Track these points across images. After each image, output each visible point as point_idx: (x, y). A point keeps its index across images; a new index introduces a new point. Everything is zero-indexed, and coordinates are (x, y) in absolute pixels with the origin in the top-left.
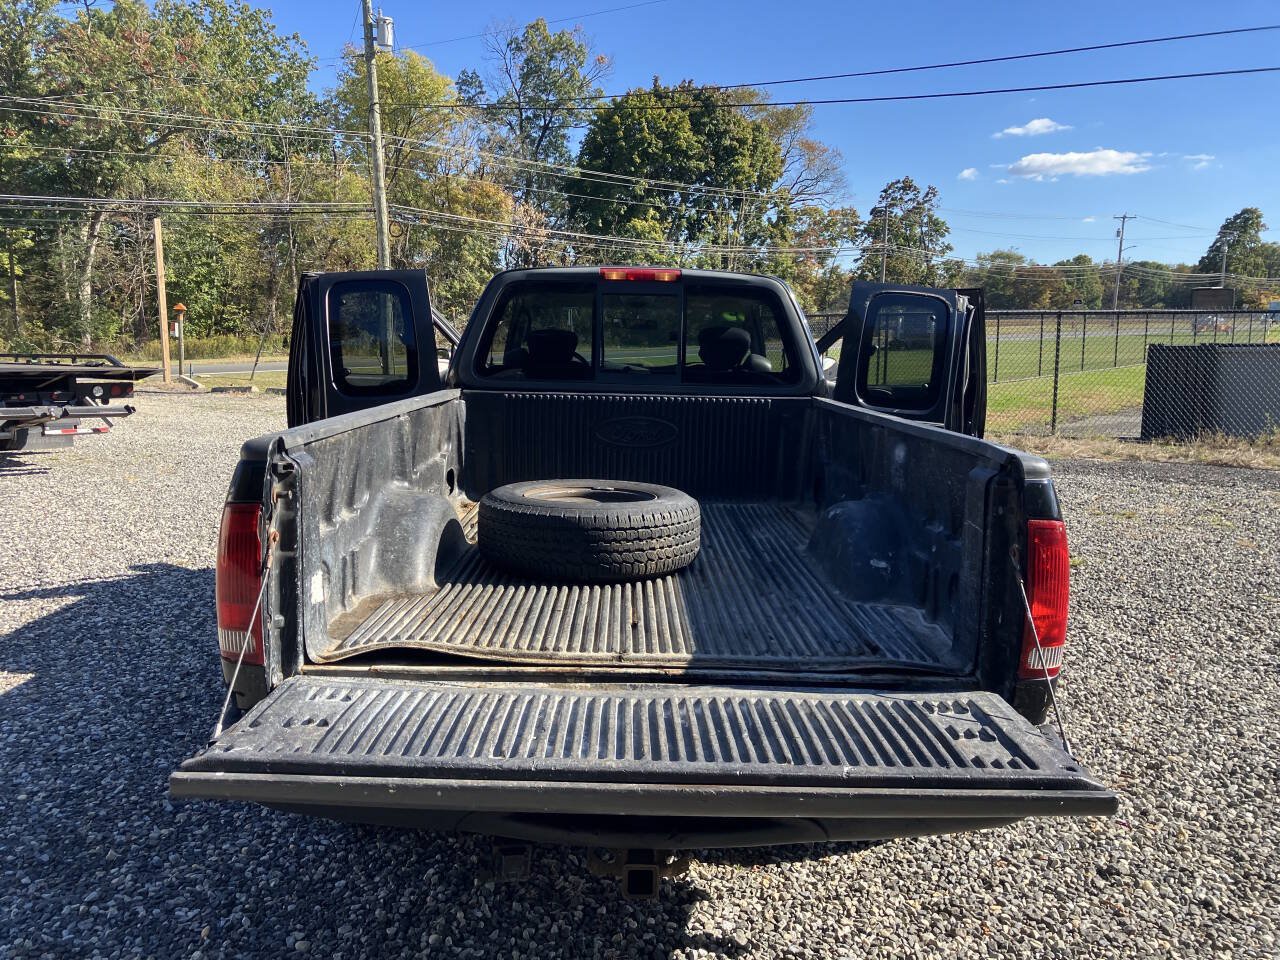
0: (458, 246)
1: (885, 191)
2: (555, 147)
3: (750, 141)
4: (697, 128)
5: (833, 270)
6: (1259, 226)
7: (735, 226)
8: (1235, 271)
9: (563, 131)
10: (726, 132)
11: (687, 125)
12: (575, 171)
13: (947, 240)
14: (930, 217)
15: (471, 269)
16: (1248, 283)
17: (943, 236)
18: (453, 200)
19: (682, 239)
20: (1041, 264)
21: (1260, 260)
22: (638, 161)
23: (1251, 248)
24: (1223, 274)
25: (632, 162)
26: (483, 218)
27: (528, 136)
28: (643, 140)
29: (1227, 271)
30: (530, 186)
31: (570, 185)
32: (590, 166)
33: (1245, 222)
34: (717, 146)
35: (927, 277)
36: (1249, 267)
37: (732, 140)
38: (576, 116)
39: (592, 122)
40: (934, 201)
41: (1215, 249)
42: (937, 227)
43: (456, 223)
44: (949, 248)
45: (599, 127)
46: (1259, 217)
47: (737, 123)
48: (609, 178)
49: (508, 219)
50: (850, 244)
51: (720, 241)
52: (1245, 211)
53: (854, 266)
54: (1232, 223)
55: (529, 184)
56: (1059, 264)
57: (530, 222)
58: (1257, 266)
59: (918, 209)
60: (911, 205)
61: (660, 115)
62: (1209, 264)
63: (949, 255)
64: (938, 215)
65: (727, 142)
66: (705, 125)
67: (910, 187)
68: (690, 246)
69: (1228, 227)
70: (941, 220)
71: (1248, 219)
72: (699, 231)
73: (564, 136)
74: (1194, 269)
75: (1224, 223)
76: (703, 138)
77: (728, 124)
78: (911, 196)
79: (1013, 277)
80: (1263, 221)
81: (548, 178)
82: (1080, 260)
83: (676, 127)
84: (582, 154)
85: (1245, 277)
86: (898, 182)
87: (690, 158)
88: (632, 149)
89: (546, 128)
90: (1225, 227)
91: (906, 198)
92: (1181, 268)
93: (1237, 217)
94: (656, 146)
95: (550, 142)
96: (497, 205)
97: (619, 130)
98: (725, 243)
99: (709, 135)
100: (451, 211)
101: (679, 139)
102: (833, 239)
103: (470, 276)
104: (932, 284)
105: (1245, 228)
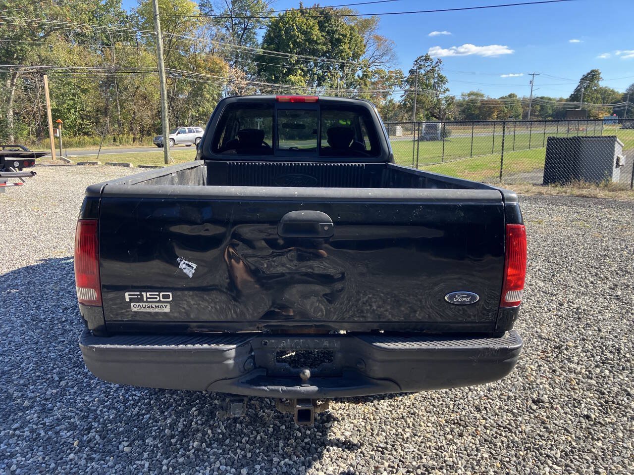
0: (200, 89)
1: (416, 61)
2: (250, 39)
3: (348, 36)
4: (322, 28)
5: (390, 101)
6: (599, 79)
7: (342, 79)
8: (587, 101)
9: (253, 31)
10: (336, 31)
11: (317, 28)
12: (260, 51)
13: (446, 86)
14: (439, 74)
15: (208, 101)
16: (594, 107)
17: (444, 84)
18: (199, 66)
19: (315, 85)
20: (493, 98)
21: (599, 96)
22: (292, 46)
23: (595, 90)
24: (581, 103)
25: (289, 46)
26: (213, 75)
27: (236, 33)
28: (295, 35)
29: (583, 101)
30: (237, 58)
31: (258, 58)
32: (267, 48)
33: (592, 77)
34: (332, 38)
35: (437, 105)
36: (594, 99)
37: (339, 34)
38: (261, 23)
39: (269, 26)
40: (440, 65)
41: (578, 90)
42: (441, 79)
43: (200, 78)
44: (447, 90)
45: (272, 28)
46: (599, 74)
47: (342, 26)
48: (278, 54)
49: (226, 76)
50: (399, 88)
51: (334, 87)
52: (592, 71)
53: (400, 99)
54: (586, 77)
55: (237, 57)
56: (501, 98)
57: (238, 77)
58: (597, 99)
59: (432, 71)
60: (429, 68)
61: (303, 22)
62: (574, 97)
63: (447, 94)
64: (442, 73)
65: (337, 36)
66: (326, 27)
67: (428, 59)
68: (319, 89)
69: (584, 79)
70: (444, 76)
71: (594, 75)
72: (324, 81)
73: (254, 33)
74: (567, 100)
75: (582, 77)
76: (325, 34)
77: (337, 27)
78: (429, 63)
79: (479, 104)
80: (601, 76)
81: (246, 55)
82: (510, 96)
83: (311, 28)
84: (264, 43)
85: (592, 104)
86: (423, 56)
87: (318, 44)
88: (289, 40)
89: (245, 29)
90: (582, 79)
91: (427, 64)
92: (561, 100)
93: (588, 74)
94: (301, 38)
95: (247, 36)
96: (221, 68)
97: (282, 30)
98: (337, 88)
99: (328, 32)
100: (197, 71)
101: (313, 35)
102: (390, 86)
103: (207, 105)
104: (439, 108)
105: (592, 80)
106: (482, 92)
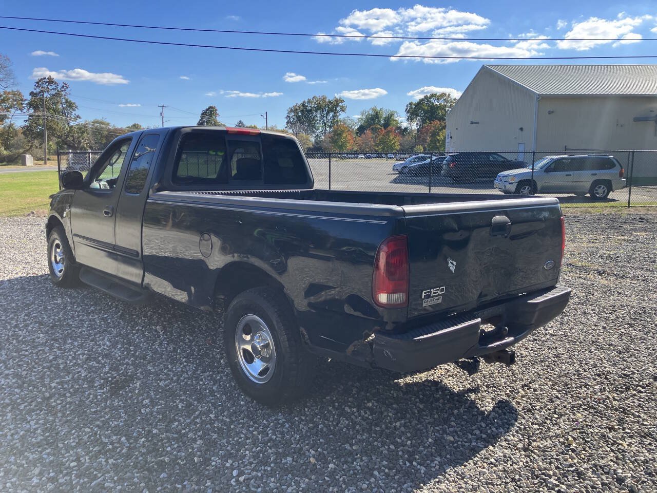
1: (38, 83)
5: (11, 126)
6: (216, 114)
13: (77, 112)
14: (66, 100)
17: (74, 110)
20: (119, 127)
33: (210, 112)
35: (69, 132)
40: (67, 90)
42: (70, 105)
44: (78, 117)
46: (216, 110)
50: (19, 112)
52: (210, 107)
53: (24, 124)
54: (205, 112)
56: (128, 128)
59: (58, 95)
60: (54, 92)
63: (79, 121)
64: (70, 99)
67: (52, 82)
69: (204, 114)
70: (73, 101)
71: (212, 111)
78: (53, 87)
80: (218, 112)
82: (135, 126)
86: (45, 78)
90: (203, 114)
91: (51, 88)
93: (207, 110)
102: (7, 109)
104: (73, 136)
105: (211, 115)
106: (107, 121)
